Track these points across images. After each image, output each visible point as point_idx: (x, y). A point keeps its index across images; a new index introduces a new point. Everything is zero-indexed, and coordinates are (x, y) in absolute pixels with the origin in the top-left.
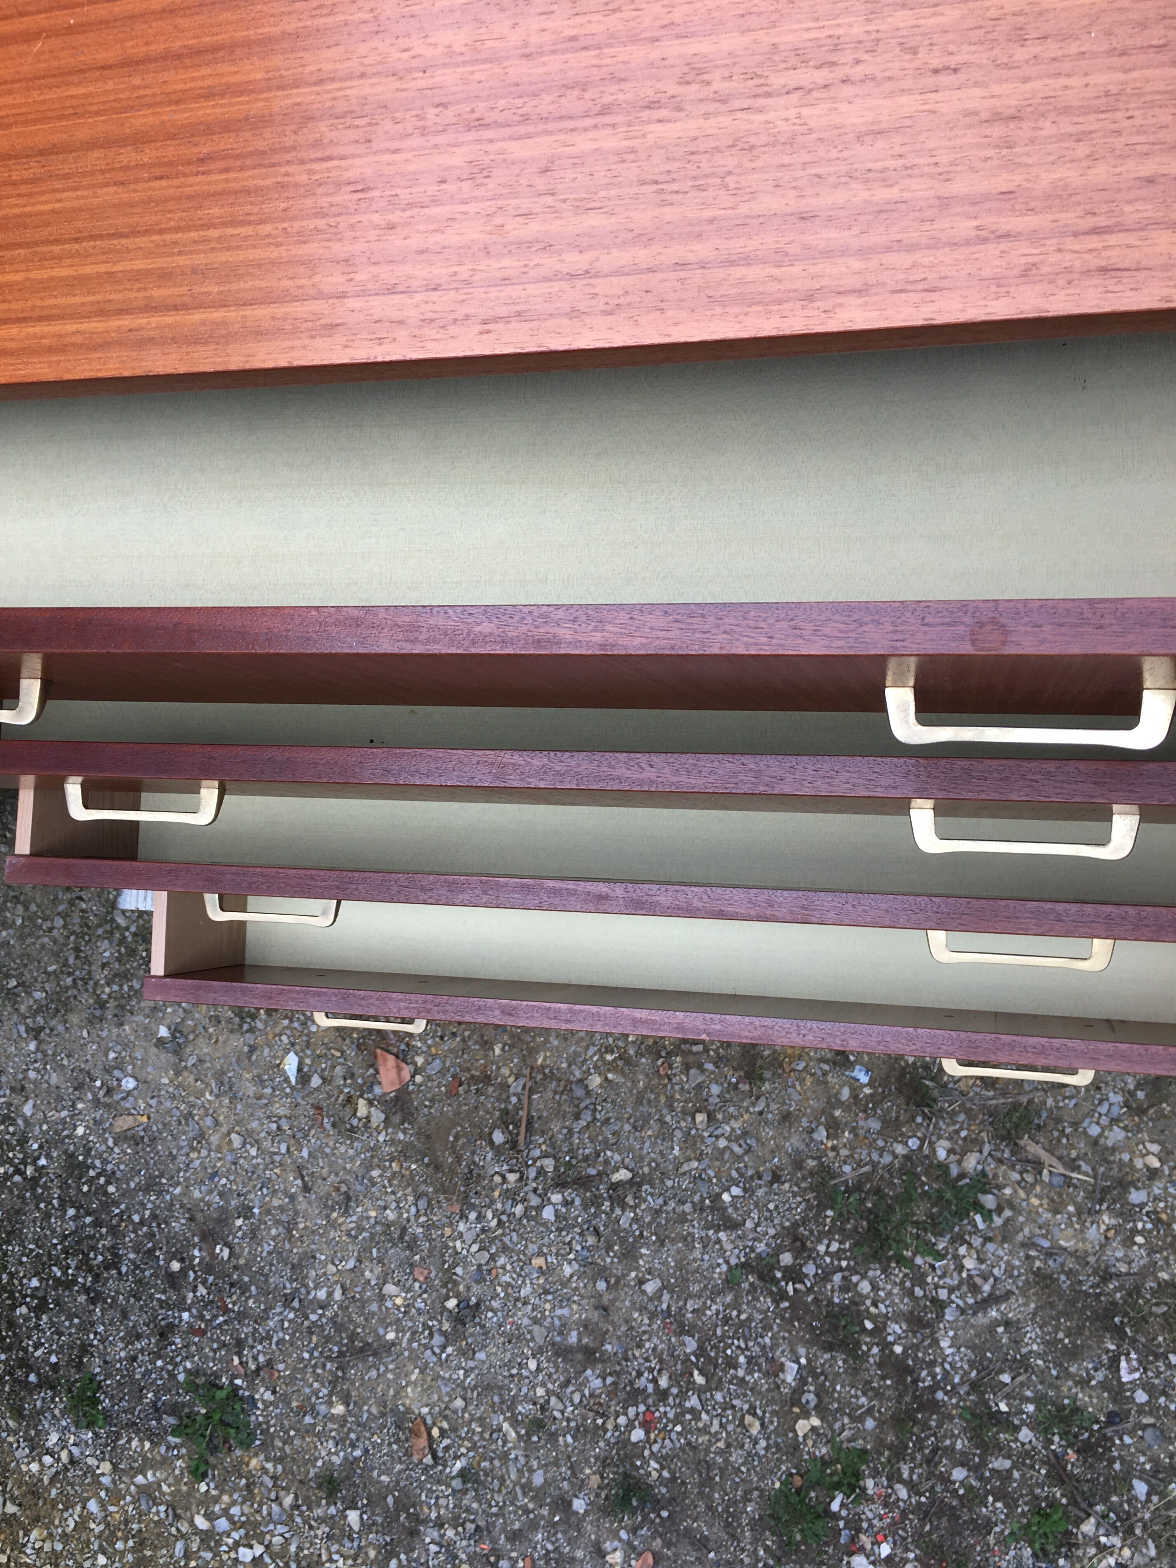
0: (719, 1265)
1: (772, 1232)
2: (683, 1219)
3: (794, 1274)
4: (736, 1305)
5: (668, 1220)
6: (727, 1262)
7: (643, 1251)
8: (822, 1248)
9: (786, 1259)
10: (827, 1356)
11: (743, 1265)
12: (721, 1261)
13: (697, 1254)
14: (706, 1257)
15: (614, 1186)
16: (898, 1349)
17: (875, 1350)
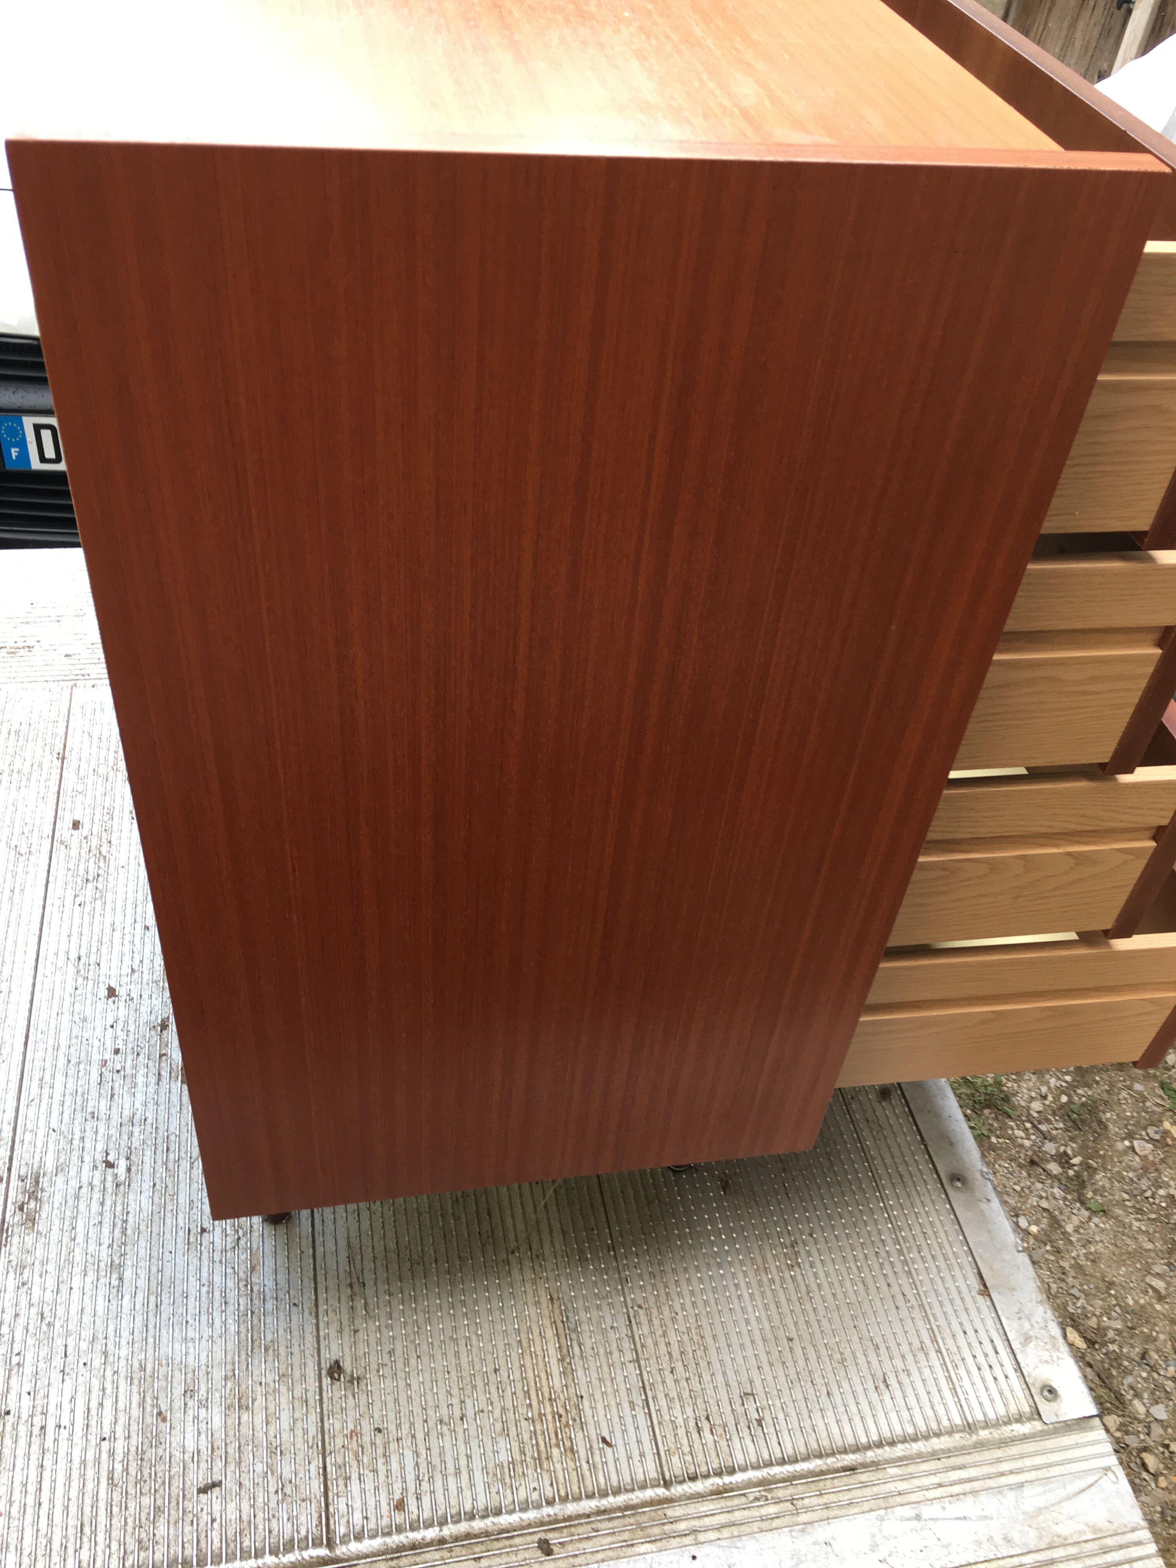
0: (1097, 1226)
1: (1039, 1186)
2: (1078, 1267)
3: (1063, 1159)
4: (1121, 1203)
5: (1088, 1283)
6: (1090, 1218)
7: (1131, 1302)
8: (1027, 1143)
9: (1054, 1168)
10: (1111, 1126)
11: (1083, 1203)
12: (1092, 1224)
13: (1100, 1247)
14: (1098, 1238)
15: (1091, 1343)
16: (1068, 1078)
17: (1080, 1091)
